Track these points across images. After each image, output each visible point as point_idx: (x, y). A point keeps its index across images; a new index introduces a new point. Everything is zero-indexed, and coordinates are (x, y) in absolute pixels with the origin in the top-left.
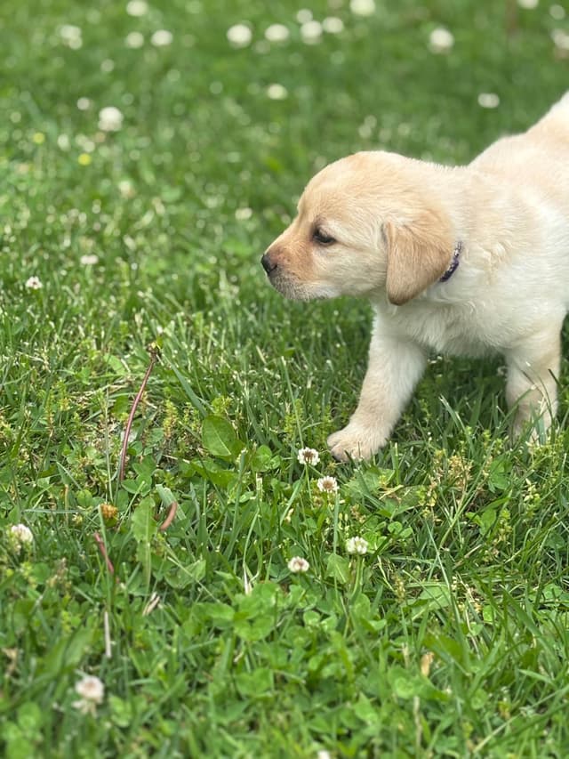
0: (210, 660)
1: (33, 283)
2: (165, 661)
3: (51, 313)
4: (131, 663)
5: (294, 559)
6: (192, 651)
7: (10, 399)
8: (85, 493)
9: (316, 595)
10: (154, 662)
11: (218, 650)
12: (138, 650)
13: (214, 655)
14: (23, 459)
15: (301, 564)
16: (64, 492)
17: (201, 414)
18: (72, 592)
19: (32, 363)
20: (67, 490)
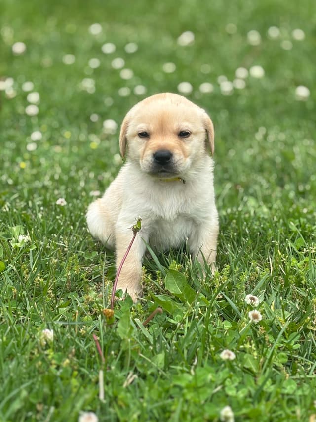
0: (167, 415)
1: (61, 202)
2: (138, 412)
3: (71, 221)
4: (116, 414)
5: (225, 351)
6: (156, 408)
7: (44, 266)
8: (88, 317)
9: (238, 377)
10: (131, 413)
11: (173, 408)
12: (120, 407)
13: (171, 412)
14: (50, 297)
15: (229, 355)
16: (75, 316)
17: (162, 273)
18: (79, 371)
19: (58, 246)
20: (77, 315)
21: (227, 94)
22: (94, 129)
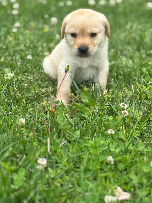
0: (81, 160)
2: (67, 159)
3: (34, 66)
4: (56, 159)
5: (110, 130)
6: (75, 156)
7: (21, 89)
8: (43, 113)
9: (116, 143)
10: (63, 159)
11: (84, 157)
12: (58, 156)
13: (83, 159)
14: (24, 103)
15: (112, 131)
16: (36, 112)
17: (79, 93)
18: (38, 139)
19: (28, 79)
20: (37, 112)
21: (113, 6)
22: (46, 22)
